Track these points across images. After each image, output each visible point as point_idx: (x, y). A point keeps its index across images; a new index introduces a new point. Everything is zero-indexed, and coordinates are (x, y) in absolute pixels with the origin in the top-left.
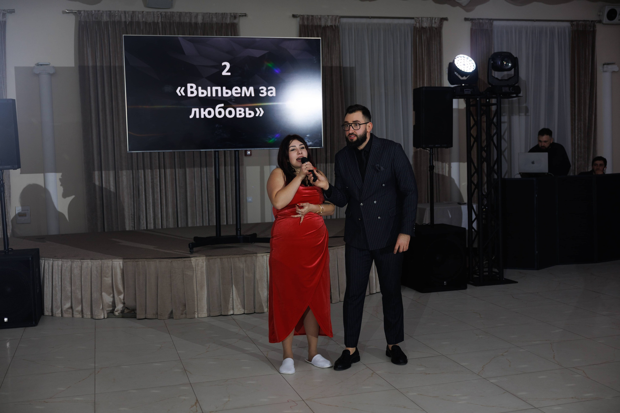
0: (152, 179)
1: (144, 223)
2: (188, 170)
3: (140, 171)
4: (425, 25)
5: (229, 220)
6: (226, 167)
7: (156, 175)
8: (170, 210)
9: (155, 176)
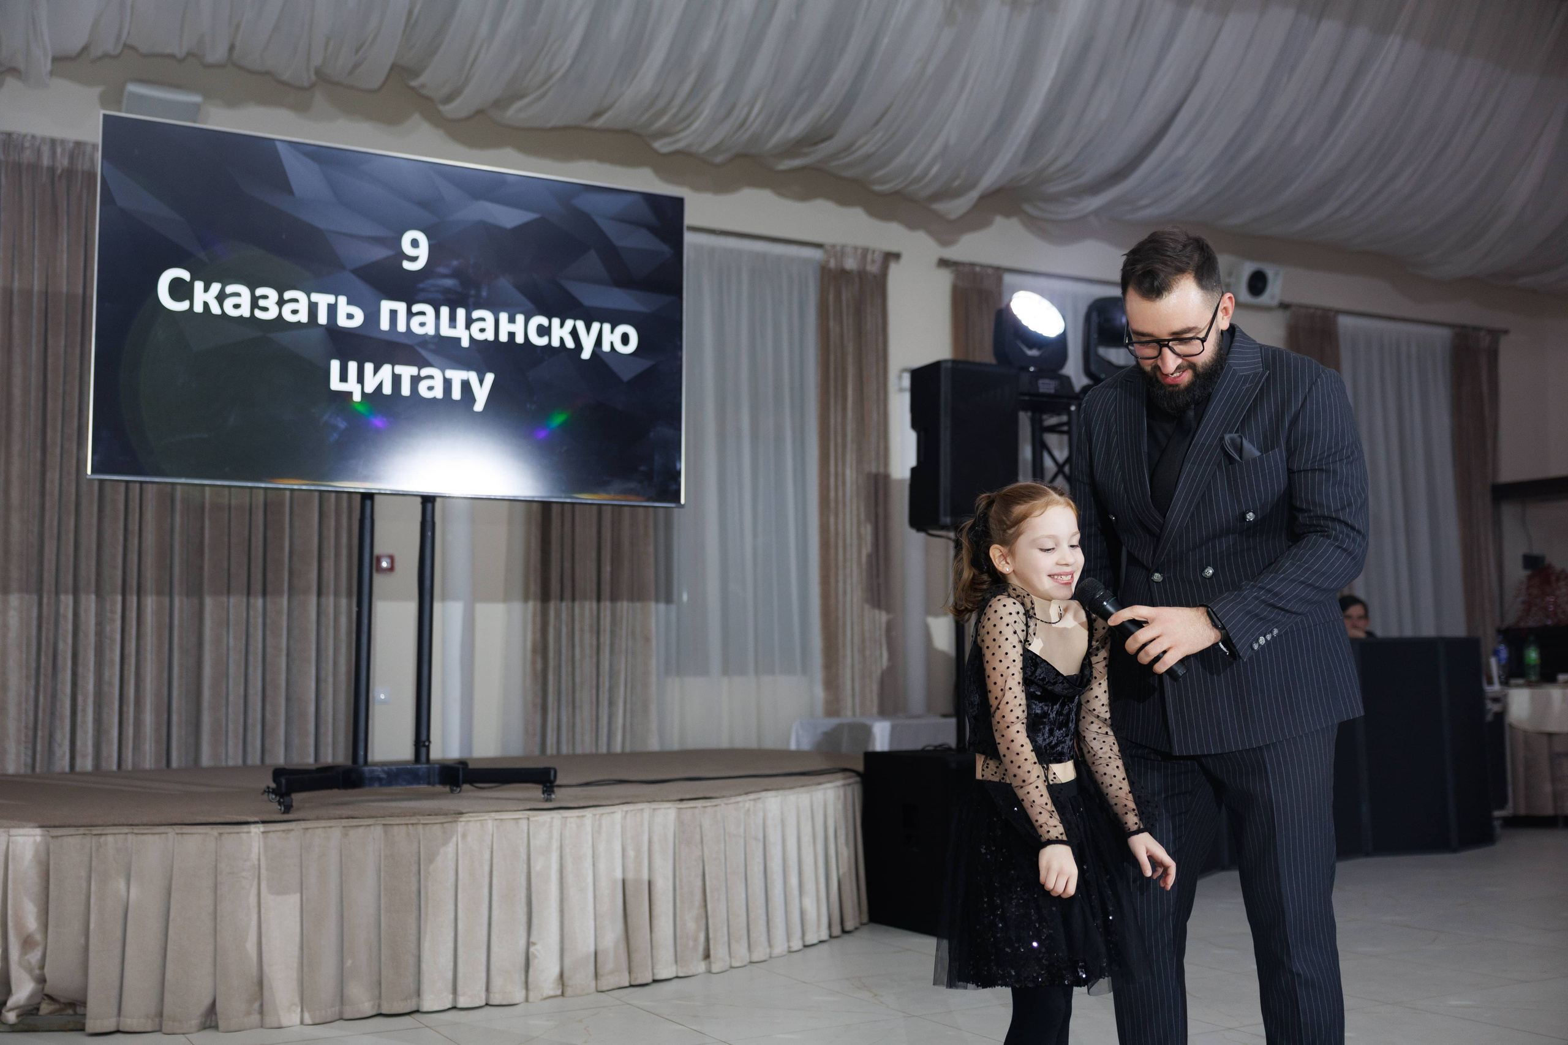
0: (100, 624)
1: (64, 753)
2: (208, 602)
3: (62, 597)
4: (850, 264)
5: (322, 750)
6: (323, 600)
7: (113, 612)
8: (148, 718)
9: (109, 615)
